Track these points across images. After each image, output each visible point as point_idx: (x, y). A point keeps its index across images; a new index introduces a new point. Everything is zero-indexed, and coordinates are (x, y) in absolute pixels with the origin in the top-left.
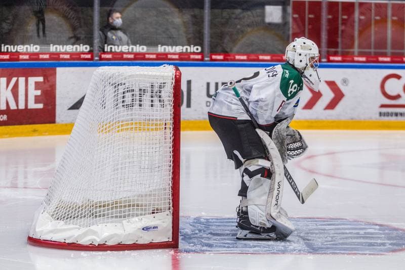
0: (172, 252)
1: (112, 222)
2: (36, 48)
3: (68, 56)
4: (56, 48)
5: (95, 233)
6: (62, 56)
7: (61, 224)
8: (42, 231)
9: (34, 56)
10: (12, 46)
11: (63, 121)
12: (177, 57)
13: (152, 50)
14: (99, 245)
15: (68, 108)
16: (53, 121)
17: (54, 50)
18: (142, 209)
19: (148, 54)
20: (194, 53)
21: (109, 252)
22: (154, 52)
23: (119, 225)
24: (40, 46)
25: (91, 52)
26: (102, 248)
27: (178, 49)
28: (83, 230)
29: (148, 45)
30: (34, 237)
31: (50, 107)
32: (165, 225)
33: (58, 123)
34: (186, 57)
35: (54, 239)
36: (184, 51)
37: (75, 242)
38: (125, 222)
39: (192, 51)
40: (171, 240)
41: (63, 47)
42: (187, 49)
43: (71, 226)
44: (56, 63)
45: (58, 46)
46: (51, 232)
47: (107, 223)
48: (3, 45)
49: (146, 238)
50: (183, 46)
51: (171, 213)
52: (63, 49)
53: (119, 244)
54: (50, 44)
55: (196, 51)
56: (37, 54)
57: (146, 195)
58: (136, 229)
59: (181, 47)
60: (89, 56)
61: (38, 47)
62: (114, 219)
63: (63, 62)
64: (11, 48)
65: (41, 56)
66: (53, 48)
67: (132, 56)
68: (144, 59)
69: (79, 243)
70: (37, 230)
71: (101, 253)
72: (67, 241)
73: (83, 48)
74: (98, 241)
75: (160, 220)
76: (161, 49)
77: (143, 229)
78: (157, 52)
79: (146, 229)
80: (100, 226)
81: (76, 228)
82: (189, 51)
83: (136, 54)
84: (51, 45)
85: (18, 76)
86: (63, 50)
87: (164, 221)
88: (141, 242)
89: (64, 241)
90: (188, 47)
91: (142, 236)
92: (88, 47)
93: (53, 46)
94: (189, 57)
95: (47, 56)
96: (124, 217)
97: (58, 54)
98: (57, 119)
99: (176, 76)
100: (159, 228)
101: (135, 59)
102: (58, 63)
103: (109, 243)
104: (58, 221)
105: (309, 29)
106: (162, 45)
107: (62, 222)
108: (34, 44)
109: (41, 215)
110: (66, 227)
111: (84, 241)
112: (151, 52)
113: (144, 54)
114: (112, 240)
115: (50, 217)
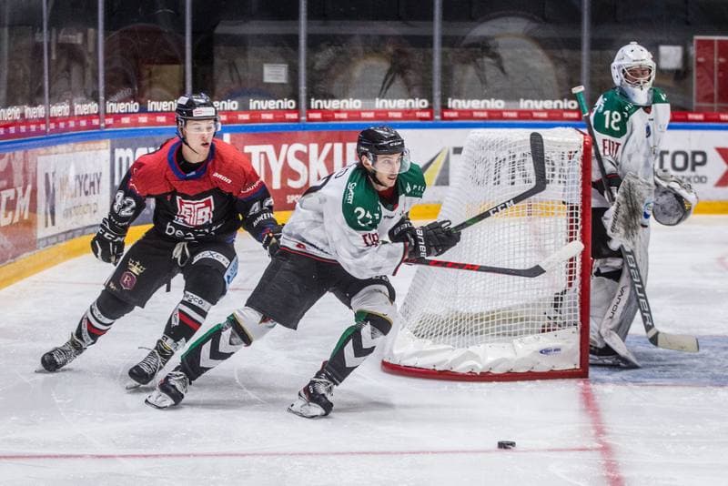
0: (581, 383)
1: (498, 341)
2: (357, 104)
3: (399, 115)
4: (384, 104)
5: (475, 357)
6: (391, 114)
7: (428, 344)
8: (402, 354)
9: (354, 114)
10: (325, 102)
12: (545, 115)
13: (512, 105)
14: (481, 373)
17: (381, 107)
18: (527, 325)
19: (507, 111)
20: (568, 110)
21: (495, 383)
22: (514, 108)
23: (507, 345)
24: (363, 101)
25: (430, 109)
26: (486, 377)
27: (548, 104)
28: (459, 352)
29: (506, 98)
30: (391, 362)
32: (570, 346)
34: (558, 115)
35: (419, 365)
36: (555, 107)
37: (449, 369)
38: (516, 341)
39: (566, 107)
40: (578, 367)
41: (393, 102)
42: (558, 105)
43: (442, 347)
45: (385, 101)
46: (416, 354)
47: (492, 342)
48: (313, 100)
49: (545, 365)
50: (553, 100)
51: (579, 329)
52: (392, 104)
53: (509, 372)
54: (375, 98)
55: (570, 107)
56: (359, 112)
57: (533, 305)
58: (531, 352)
59: (550, 102)
60: (427, 115)
61: (359, 101)
62: (501, 338)
64: (325, 104)
65: (364, 115)
66: (379, 104)
67: (484, 115)
68: (502, 118)
69: (454, 370)
70: (395, 352)
71: (484, 384)
72: (438, 368)
73: (420, 104)
74: (480, 368)
75: (564, 339)
76: (524, 104)
77: (541, 352)
78: (518, 109)
79: (545, 352)
80: (482, 346)
81: (449, 349)
82: (561, 107)
83: (490, 112)
84: (377, 99)
85: (333, 142)
86: (393, 107)
87: (568, 340)
88: (538, 369)
89: (433, 368)
90: (560, 102)
91: (539, 361)
92: (426, 102)
93: (379, 100)
94: (562, 115)
95: (371, 115)
96: (515, 335)
97: (386, 112)
99: (585, 142)
100: (563, 351)
101: (490, 118)
103: (496, 371)
104: (423, 340)
105: (719, 78)
106: (526, 98)
107: (429, 342)
108: (354, 98)
109: (399, 332)
110: (433, 348)
111: (461, 368)
112: (510, 108)
113: (500, 112)
114: (500, 366)
115: (412, 334)
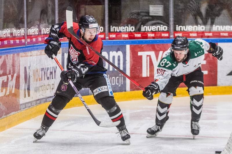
2: (202, 28)
3: (226, 34)
4: (218, 28)
6: (222, 34)
10: (184, 27)
11: (222, 84)
15: (227, 74)
16: (215, 84)
17: (216, 30)
24: (205, 26)
31: (213, 74)
33: (219, 86)
41: (223, 27)
44: (217, 40)
45: (219, 26)
48: (177, 26)
52: (223, 28)
54: (213, 25)
56: (203, 33)
63: (223, 38)
65: (206, 34)
66: (215, 28)
86: (223, 30)
93: (215, 26)
95: (211, 34)
97: (219, 32)
98: (219, 83)
102: (219, 40)
